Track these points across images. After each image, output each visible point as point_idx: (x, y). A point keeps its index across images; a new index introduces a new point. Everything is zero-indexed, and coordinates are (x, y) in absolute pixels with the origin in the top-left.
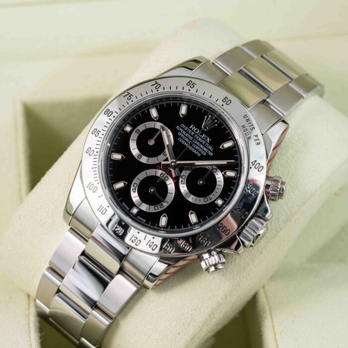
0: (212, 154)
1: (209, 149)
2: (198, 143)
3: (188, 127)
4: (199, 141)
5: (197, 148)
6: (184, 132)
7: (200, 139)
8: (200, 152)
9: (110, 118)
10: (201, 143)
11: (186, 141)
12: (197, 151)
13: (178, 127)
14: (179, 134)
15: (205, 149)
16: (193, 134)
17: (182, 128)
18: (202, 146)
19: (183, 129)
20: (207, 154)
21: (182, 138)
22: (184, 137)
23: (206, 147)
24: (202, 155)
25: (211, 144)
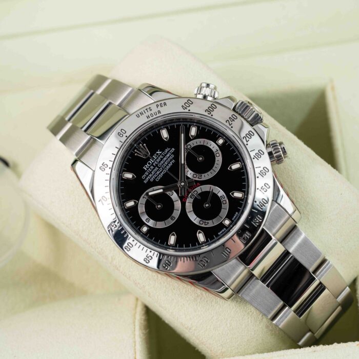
0: (173, 149)
1: (168, 152)
2: (162, 162)
3: (145, 171)
4: (160, 162)
5: (166, 163)
6: (150, 176)
7: (158, 160)
8: (171, 160)
9: (134, 245)
10: (162, 159)
11: (160, 174)
12: (169, 163)
13: (145, 182)
14: (152, 180)
15: (168, 155)
16: (152, 167)
17: (146, 178)
18: (165, 159)
19: (147, 176)
20: (173, 153)
21: (156, 178)
22: (155, 176)
23: (166, 155)
24: (173, 158)
25: (163, 150)
